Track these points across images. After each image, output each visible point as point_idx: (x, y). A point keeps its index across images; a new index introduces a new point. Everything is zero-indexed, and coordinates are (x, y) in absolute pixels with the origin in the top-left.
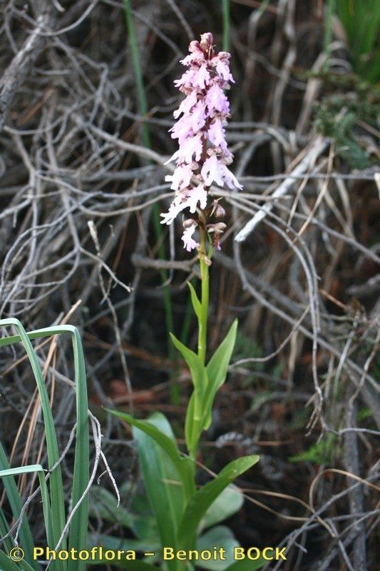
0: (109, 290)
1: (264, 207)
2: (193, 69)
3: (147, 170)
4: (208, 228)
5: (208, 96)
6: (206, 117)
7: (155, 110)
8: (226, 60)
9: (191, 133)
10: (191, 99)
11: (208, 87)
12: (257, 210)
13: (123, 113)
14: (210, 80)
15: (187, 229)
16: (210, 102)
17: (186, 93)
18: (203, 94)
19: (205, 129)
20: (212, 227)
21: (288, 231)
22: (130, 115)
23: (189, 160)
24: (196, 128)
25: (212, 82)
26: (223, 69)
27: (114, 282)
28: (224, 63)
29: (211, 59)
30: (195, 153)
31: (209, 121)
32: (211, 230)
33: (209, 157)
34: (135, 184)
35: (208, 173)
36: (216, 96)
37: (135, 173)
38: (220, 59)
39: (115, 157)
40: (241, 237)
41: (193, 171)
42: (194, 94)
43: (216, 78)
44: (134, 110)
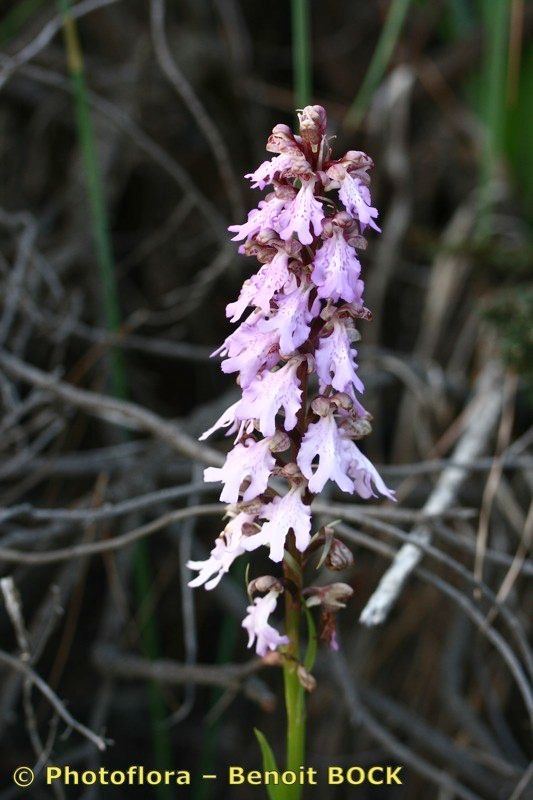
0: (50, 743)
1: (413, 537)
2: (280, 197)
3: (123, 453)
4: (307, 596)
5: (319, 263)
6: (310, 318)
7: (139, 317)
8: (362, 172)
9: (273, 359)
10: (275, 272)
11: (318, 242)
12: (399, 545)
13: (67, 325)
14: (323, 222)
15: (258, 600)
16: (324, 277)
17: (260, 255)
18: (303, 260)
19: (308, 348)
20: (315, 593)
21: (477, 594)
22: (82, 331)
23: (268, 427)
24: (288, 346)
25: (329, 227)
26: (355, 195)
27: (63, 724)
28: (357, 181)
29: (325, 168)
30: (282, 409)
31: (318, 328)
32: (314, 601)
33: (316, 419)
34: (101, 487)
35: (316, 460)
36: (339, 264)
37: (96, 460)
38: (349, 170)
39: (53, 425)
40: (374, 612)
41: (274, 455)
42: (280, 259)
43: (340, 218)
44: (89, 319)
